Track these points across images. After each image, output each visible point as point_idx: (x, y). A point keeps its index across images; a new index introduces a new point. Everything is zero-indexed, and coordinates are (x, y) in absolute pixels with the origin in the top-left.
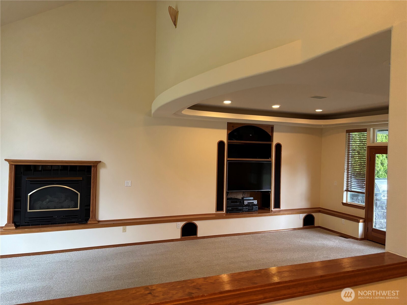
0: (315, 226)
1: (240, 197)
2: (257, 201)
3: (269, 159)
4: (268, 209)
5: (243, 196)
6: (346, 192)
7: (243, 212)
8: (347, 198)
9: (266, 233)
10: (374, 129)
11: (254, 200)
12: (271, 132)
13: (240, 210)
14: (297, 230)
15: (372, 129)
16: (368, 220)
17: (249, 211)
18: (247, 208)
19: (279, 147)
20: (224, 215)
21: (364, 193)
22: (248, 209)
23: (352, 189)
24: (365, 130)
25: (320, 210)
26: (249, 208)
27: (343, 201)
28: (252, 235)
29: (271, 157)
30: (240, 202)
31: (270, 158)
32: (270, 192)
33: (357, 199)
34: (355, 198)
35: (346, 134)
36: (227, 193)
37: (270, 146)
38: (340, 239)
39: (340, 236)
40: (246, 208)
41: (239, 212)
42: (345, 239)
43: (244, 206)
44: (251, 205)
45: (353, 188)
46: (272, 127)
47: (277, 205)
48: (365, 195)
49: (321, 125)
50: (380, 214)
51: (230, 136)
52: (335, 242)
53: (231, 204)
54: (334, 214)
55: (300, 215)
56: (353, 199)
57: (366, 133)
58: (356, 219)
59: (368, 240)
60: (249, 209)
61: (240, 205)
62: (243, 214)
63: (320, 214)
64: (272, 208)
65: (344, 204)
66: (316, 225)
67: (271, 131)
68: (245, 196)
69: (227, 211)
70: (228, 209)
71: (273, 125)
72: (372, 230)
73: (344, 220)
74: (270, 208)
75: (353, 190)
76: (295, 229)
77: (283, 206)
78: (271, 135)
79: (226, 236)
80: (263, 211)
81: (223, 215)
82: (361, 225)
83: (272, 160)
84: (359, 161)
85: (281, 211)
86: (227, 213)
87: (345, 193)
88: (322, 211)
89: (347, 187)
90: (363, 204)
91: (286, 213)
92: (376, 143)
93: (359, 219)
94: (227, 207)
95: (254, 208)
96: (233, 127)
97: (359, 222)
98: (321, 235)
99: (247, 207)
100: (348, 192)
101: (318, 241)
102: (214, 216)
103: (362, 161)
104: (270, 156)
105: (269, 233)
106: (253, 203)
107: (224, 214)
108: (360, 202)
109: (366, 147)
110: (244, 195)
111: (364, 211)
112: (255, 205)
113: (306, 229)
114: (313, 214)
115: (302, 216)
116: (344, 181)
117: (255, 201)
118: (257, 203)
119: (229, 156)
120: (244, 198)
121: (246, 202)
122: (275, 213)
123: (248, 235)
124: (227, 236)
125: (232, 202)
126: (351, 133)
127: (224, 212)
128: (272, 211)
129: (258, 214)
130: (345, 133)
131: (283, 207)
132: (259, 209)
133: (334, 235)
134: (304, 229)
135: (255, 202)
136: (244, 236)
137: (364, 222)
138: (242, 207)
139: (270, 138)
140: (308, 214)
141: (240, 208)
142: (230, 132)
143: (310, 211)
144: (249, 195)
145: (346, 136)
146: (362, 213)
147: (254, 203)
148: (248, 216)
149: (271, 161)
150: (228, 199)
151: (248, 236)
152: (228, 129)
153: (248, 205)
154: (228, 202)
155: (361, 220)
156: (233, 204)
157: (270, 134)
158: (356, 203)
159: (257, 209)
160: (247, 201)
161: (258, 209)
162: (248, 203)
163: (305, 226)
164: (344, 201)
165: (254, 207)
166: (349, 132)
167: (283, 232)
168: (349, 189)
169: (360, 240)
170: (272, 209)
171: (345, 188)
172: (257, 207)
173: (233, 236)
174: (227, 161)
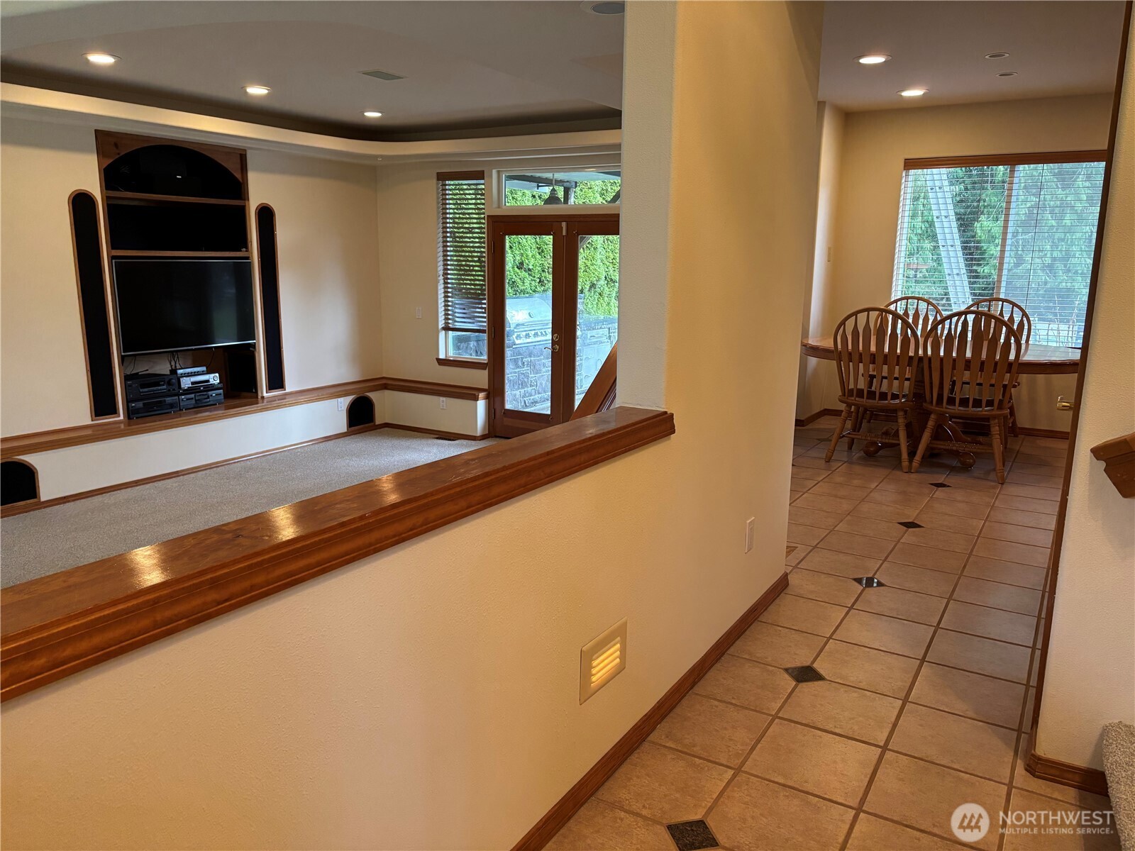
0: (377, 423)
1: (163, 368)
2: (217, 375)
3: (241, 251)
4: (249, 394)
5: (171, 366)
6: (444, 332)
7: (181, 410)
8: (446, 347)
9: (254, 460)
10: (498, 172)
11: (209, 372)
12: (240, 171)
13: (172, 406)
14: (334, 441)
15: (494, 172)
16: (495, 392)
17: (197, 405)
18: (192, 399)
19: (266, 214)
20: (122, 426)
21: (483, 331)
22: (193, 401)
23: (456, 324)
24: (479, 175)
25: (385, 384)
26: (197, 398)
27: (438, 356)
28: (215, 469)
29: (246, 247)
30: (169, 383)
31: (244, 249)
32: (254, 346)
33: (467, 348)
34: (462, 345)
35: (438, 184)
36: (123, 359)
37: (241, 212)
38: (438, 445)
39: (437, 438)
40: (187, 399)
41: (168, 413)
42: (450, 442)
43: (182, 394)
44: (201, 390)
45: (458, 322)
46: (241, 155)
47: (277, 380)
48: (485, 336)
49: (376, 157)
50: (511, 378)
51: (110, 177)
52: (429, 452)
53: (141, 390)
54: (421, 388)
55: (339, 399)
56: (459, 348)
57: (482, 181)
58: (468, 394)
59: (496, 437)
60: (198, 400)
61: (169, 390)
62: (181, 417)
63: (387, 393)
64: (264, 391)
65: (442, 362)
66: (378, 421)
67: (239, 166)
68: (178, 365)
69: (130, 414)
70: (132, 407)
71: (245, 150)
72: (504, 413)
73: (444, 399)
74: (257, 392)
75: (458, 325)
76: (328, 439)
77: (292, 382)
78: (241, 180)
79: (137, 486)
80: (237, 402)
81: (117, 425)
82: (481, 405)
83: (252, 253)
84: (455, 258)
85: (287, 397)
86: (129, 418)
87: (442, 334)
88: (392, 385)
89: (447, 319)
90: (484, 358)
91: (302, 398)
92: (504, 207)
93: (476, 393)
94: (128, 401)
95: (211, 396)
96: (116, 145)
97: (476, 399)
98: (396, 442)
99: (193, 396)
100: (450, 332)
101: (393, 456)
102: (89, 432)
103: (462, 259)
104: (243, 243)
105: (264, 459)
106: (208, 381)
107: (120, 422)
108: (474, 354)
109: (484, 218)
110: (173, 363)
111: (486, 372)
112: (212, 388)
113: (356, 434)
114: (372, 395)
115: (345, 402)
116: (440, 306)
117: (213, 375)
118: (218, 381)
119: (114, 244)
120: (180, 371)
121: (186, 383)
122: (275, 403)
123: (204, 472)
124: (140, 485)
125: (143, 386)
126: (447, 182)
127: (122, 417)
128: (263, 397)
129: (226, 409)
130: (433, 182)
131: (291, 384)
132: (227, 396)
133: (423, 438)
134: (350, 435)
135: (214, 379)
136: (193, 475)
137: (487, 397)
138: (177, 397)
139: (238, 189)
140: (358, 396)
141: (169, 400)
142: (109, 161)
143: (360, 388)
144: (189, 362)
145: (438, 189)
146: (481, 378)
147: (212, 382)
148: (197, 419)
149: (247, 258)
150: (127, 378)
151: (206, 474)
152: (101, 153)
153: (195, 389)
154: (130, 386)
155: (481, 395)
156: (146, 390)
157: (238, 176)
158: (466, 357)
159: (222, 397)
160: (188, 378)
161: (225, 398)
162: (193, 383)
163: (353, 428)
164: (442, 356)
165: (210, 393)
166: (442, 177)
167: (299, 450)
168: (449, 323)
169: (480, 440)
170: (262, 393)
171: (441, 324)
172: (221, 391)
173: (160, 480)
174: (111, 258)
